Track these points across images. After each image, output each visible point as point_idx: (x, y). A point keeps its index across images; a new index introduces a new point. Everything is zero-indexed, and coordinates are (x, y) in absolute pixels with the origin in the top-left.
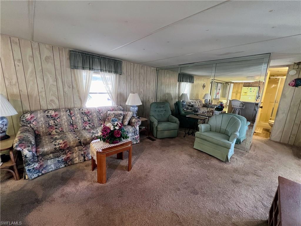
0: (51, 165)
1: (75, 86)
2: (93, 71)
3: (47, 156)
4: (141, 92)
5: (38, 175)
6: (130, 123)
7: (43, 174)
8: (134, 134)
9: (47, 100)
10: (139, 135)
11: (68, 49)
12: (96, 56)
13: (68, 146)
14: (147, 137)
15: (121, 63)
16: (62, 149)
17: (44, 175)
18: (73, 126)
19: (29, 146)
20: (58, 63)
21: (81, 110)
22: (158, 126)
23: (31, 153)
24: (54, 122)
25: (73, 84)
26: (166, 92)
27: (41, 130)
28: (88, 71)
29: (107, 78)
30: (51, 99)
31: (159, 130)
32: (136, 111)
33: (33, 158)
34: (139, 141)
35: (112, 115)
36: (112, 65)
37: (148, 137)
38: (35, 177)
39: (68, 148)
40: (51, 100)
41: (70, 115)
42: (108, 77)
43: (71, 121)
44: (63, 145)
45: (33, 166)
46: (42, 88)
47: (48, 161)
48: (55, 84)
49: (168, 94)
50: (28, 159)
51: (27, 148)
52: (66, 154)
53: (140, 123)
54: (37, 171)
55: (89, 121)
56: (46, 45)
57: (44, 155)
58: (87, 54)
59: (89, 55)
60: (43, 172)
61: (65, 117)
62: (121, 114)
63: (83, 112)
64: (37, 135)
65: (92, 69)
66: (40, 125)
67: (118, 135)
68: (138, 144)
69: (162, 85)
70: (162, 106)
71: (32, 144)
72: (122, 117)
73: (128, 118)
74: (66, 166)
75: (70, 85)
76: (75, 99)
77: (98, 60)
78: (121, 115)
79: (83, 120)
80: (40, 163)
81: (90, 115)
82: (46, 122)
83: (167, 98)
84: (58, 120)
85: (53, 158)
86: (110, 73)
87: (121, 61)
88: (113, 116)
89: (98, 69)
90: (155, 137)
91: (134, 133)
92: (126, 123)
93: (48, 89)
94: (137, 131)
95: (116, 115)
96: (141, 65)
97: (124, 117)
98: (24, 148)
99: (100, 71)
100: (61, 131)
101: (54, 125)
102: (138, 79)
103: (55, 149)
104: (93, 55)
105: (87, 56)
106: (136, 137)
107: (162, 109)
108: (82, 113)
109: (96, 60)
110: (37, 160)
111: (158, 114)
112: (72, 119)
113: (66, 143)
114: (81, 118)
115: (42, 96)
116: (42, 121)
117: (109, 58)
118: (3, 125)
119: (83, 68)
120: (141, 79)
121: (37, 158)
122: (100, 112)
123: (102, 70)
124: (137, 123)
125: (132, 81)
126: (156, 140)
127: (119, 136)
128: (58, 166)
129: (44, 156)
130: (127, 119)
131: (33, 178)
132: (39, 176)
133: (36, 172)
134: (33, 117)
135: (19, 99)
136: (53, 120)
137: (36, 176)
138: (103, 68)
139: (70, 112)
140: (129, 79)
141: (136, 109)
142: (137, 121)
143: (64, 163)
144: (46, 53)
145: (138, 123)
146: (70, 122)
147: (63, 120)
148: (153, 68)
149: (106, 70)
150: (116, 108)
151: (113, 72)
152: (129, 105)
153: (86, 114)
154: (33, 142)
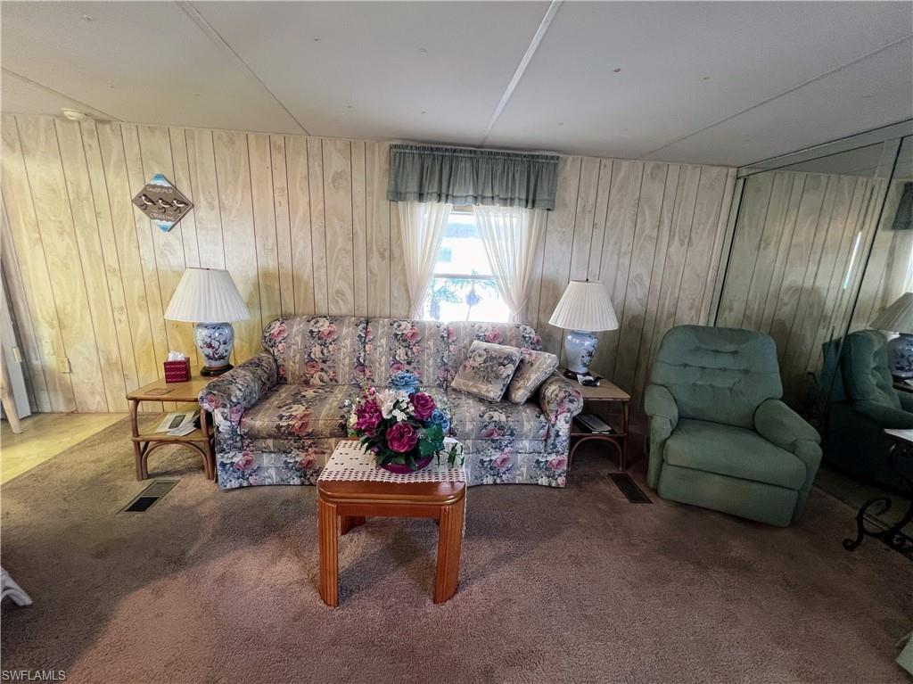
0: (270, 467)
1: (396, 253)
2: (450, 205)
3: (261, 441)
4: (639, 277)
5: (241, 484)
6: (536, 399)
7: (250, 486)
8: (542, 446)
9: (330, 291)
10: (565, 457)
11: (387, 144)
12: (465, 151)
13: (310, 431)
14: (614, 471)
15: (555, 165)
16: (294, 433)
17: (252, 489)
18: (364, 371)
19: (224, 406)
20: (359, 187)
21: (395, 325)
22: (668, 442)
23: (229, 423)
24: (322, 352)
25: (394, 248)
26: (786, 284)
27: (291, 368)
28: (436, 205)
29: (498, 227)
30: (338, 287)
31: (671, 460)
32: (585, 353)
33: (231, 438)
34: (561, 480)
35: (480, 356)
36: (517, 176)
37: (620, 471)
38: (233, 487)
39: (309, 435)
40: (337, 292)
41: (363, 340)
42: (501, 223)
43: (362, 354)
44: (298, 424)
45: (232, 458)
46: (322, 258)
47: (264, 455)
48: (350, 247)
49: (799, 291)
50: (221, 436)
51: (221, 409)
52: (302, 448)
53: (577, 407)
54: (239, 473)
55: (409, 363)
56: (338, 142)
57: (253, 436)
58: (438, 149)
59: (440, 153)
60: (252, 480)
61: (348, 342)
62: (509, 358)
63: (400, 333)
64: (281, 378)
65: (447, 196)
66: (292, 354)
67: (399, 446)
68: (556, 492)
69: (767, 245)
70: (732, 348)
71: (231, 401)
72: (510, 369)
73: (533, 377)
74: (303, 484)
75: (385, 250)
76: (395, 293)
77: (468, 165)
78: (506, 362)
79: (391, 358)
80: (248, 455)
81: (414, 345)
82: (306, 348)
83: (786, 311)
84: (331, 348)
85: (274, 452)
86: (509, 208)
87: (558, 158)
88: (482, 359)
89: (466, 197)
90: (651, 485)
91: (546, 440)
92: (520, 395)
93: (333, 263)
94: (557, 435)
95: (492, 358)
96: (652, 164)
97: (518, 369)
98: (216, 408)
99: (470, 200)
100: (331, 380)
101: (320, 358)
102: (629, 223)
103: (279, 427)
104: (455, 150)
105: (434, 155)
106: (549, 459)
107: (724, 361)
108: (396, 335)
109: (465, 166)
110: (239, 444)
111: (699, 383)
112: (365, 351)
113: (307, 419)
114: (388, 349)
115: (320, 280)
116: (296, 344)
117: (508, 152)
118: (219, 341)
119: (421, 197)
120: (644, 222)
121: (241, 440)
122: (450, 341)
123: (479, 198)
124: (561, 403)
125: (599, 232)
126: (651, 502)
127: (402, 451)
128: (285, 477)
129: (256, 438)
130: (528, 379)
131: (228, 487)
132: (241, 487)
133: (236, 475)
134: (283, 331)
135: (277, 286)
136: (321, 345)
137: (235, 484)
138: (483, 191)
139: (366, 328)
140: (586, 225)
141: (587, 343)
142: (562, 395)
143: (298, 474)
144: (337, 163)
145: (568, 405)
146: (358, 359)
147: (343, 349)
148: (716, 170)
149: (493, 198)
150: (508, 334)
151: (517, 201)
152: (558, 326)
153: (404, 341)
154: (236, 396)
